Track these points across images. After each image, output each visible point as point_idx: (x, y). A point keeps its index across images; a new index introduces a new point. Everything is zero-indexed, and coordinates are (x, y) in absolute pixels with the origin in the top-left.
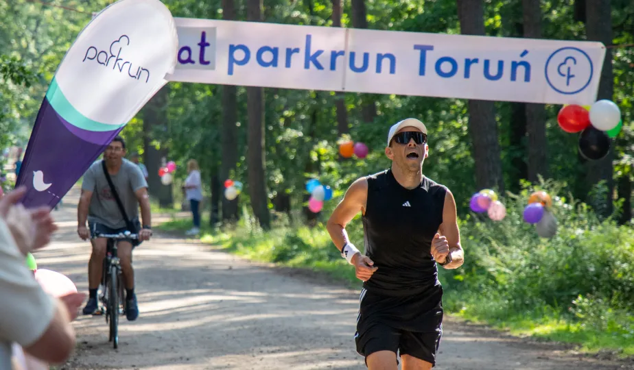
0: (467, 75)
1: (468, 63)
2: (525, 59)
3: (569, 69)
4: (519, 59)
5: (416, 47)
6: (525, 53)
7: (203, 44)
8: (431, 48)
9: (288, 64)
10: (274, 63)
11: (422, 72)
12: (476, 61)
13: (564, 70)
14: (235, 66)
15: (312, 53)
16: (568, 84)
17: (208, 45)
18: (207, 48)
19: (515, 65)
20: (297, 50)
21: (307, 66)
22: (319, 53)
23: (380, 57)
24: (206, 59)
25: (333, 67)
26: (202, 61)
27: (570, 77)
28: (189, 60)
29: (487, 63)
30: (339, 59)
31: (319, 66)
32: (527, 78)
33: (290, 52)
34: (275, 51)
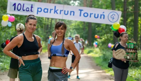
0: (90, 17)
1: (91, 14)
2: (104, 14)
3: (113, 17)
4: (102, 14)
5: (79, 10)
6: (104, 12)
8: (82, 10)
9: (50, 12)
10: (47, 12)
11: (80, 16)
12: (93, 14)
13: (112, 17)
14: (39, 12)
15: (56, 10)
18: (32, 8)
20: (53, 9)
21: (54, 13)
22: (57, 10)
24: (32, 10)
25: (60, 13)
26: (31, 11)
27: (113, 18)
29: (95, 14)
30: (62, 12)
31: (57, 13)
32: (104, 18)
33: (51, 10)
34: (48, 9)
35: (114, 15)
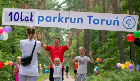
0: (102, 24)
1: (102, 20)
2: (117, 19)
3: (129, 22)
5: (88, 16)
6: (117, 18)
7: (32, 16)
8: (92, 16)
9: (54, 21)
10: (50, 21)
11: (90, 23)
12: (104, 20)
13: (128, 22)
14: (40, 21)
15: (60, 18)
16: (129, 26)
17: (33, 16)
18: (32, 17)
19: (114, 21)
20: (56, 17)
21: (59, 22)
22: (62, 18)
23: (78, 19)
24: (32, 20)
25: (66, 22)
26: (31, 20)
27: (129, 24)
28: (28, 20)
29: (107, 20)
30: (68, 20)
31: (62, 22)
32: (118, 25)
33: (54, 18)
34: (50, 18)
35: (129, 20)
